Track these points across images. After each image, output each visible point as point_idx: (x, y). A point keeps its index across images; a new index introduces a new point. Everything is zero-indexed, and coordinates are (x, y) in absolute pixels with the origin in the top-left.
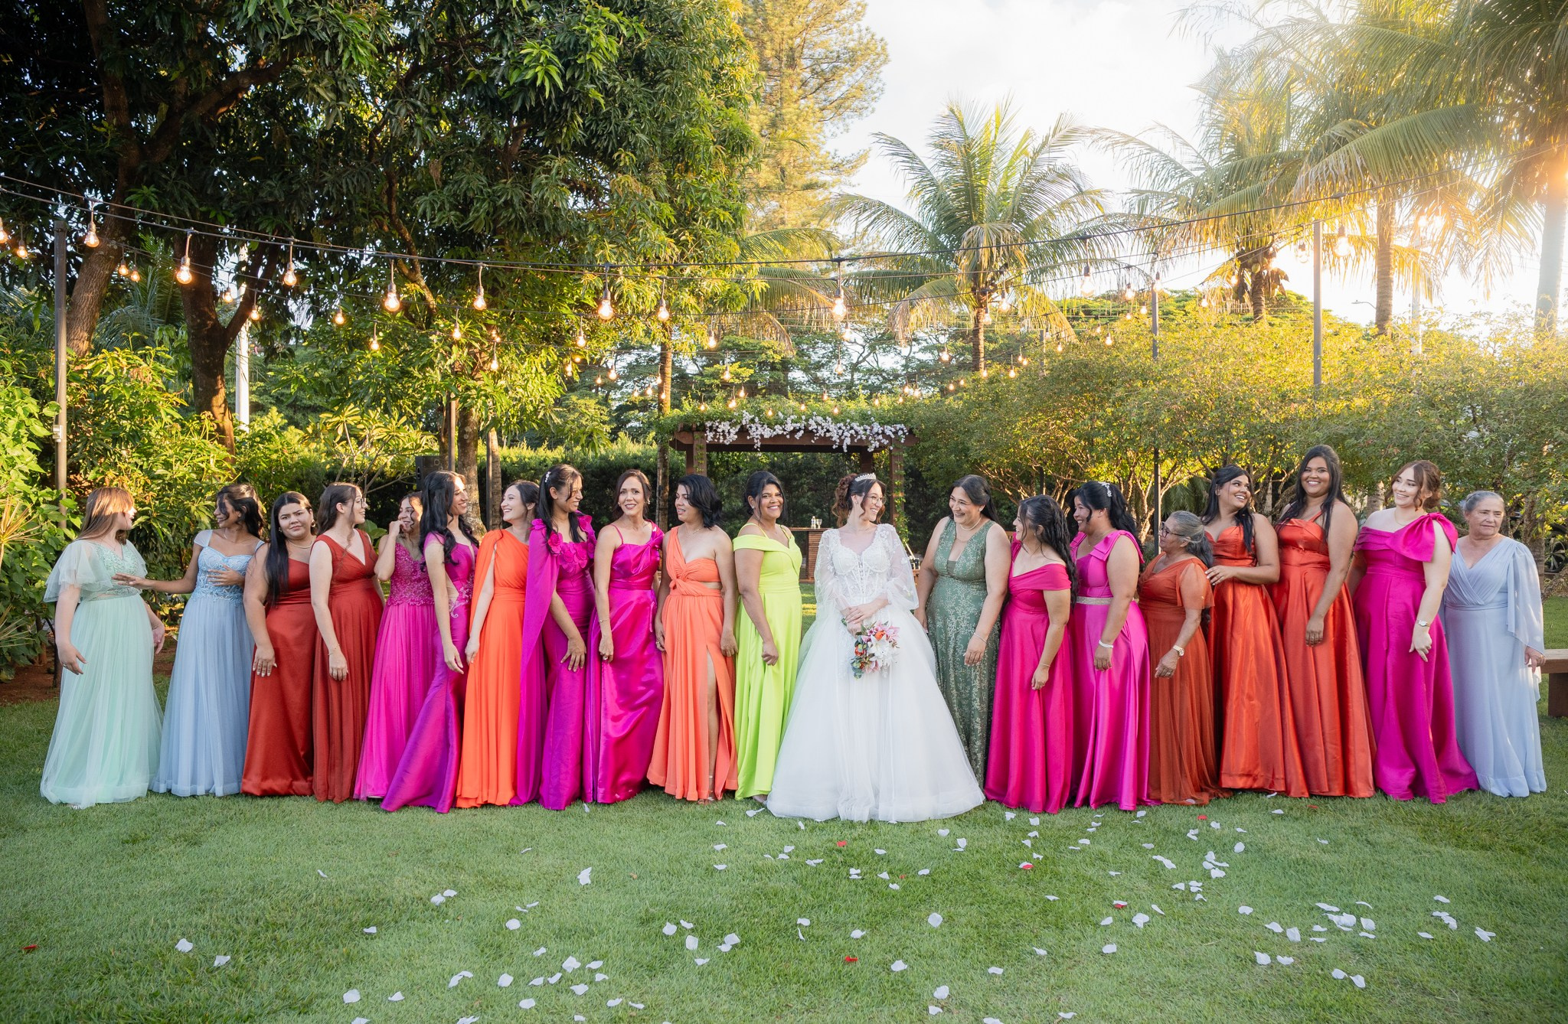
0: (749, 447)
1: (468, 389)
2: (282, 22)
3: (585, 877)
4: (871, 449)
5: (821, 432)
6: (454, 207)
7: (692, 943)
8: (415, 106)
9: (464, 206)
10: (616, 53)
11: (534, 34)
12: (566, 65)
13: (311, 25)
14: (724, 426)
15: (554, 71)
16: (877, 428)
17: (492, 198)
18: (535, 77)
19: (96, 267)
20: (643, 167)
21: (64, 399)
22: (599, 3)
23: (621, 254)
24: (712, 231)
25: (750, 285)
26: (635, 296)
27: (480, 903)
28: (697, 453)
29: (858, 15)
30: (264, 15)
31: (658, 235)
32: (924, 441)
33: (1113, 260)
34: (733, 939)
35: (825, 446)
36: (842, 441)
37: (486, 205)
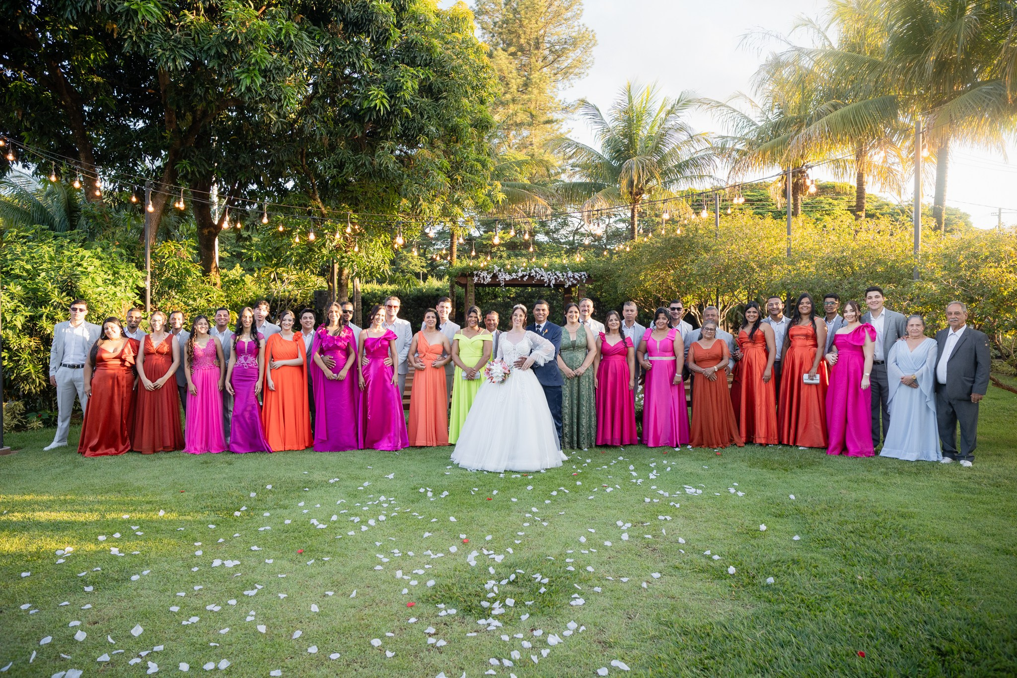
0: (498, 285)
1: (343, 257)
2: (256, 92)
3: (391, 476)
4: (566, 286)
5: (538, 277)
6: (335, 167)
7: (430, 494)
8: (316, 118)
9: (341, 166)
10: (417, 87)
11: (374, 82)
12: (391, 97)
13: (269, 92)
14: (484, 274)
15: (385, 101)
16: (570, 274)
17: (355, 162)
18: (376, 105)
19: (159, 200)
20: (432, 145)
21: (149, 269)
22: (408, 64)
23: (421, 190)
24: (468, 175)
25: (496, 197)
26: (428, 211)
27: (348, 483)
28: (469, 289)
29: (577, 16)
30: (249, 89)
31: (441, 178)
32: (596, 281)
33: (711, 176)
34: (446, 493)
35: (540, 284)
36: (550, 282)
37: (352, 166)
